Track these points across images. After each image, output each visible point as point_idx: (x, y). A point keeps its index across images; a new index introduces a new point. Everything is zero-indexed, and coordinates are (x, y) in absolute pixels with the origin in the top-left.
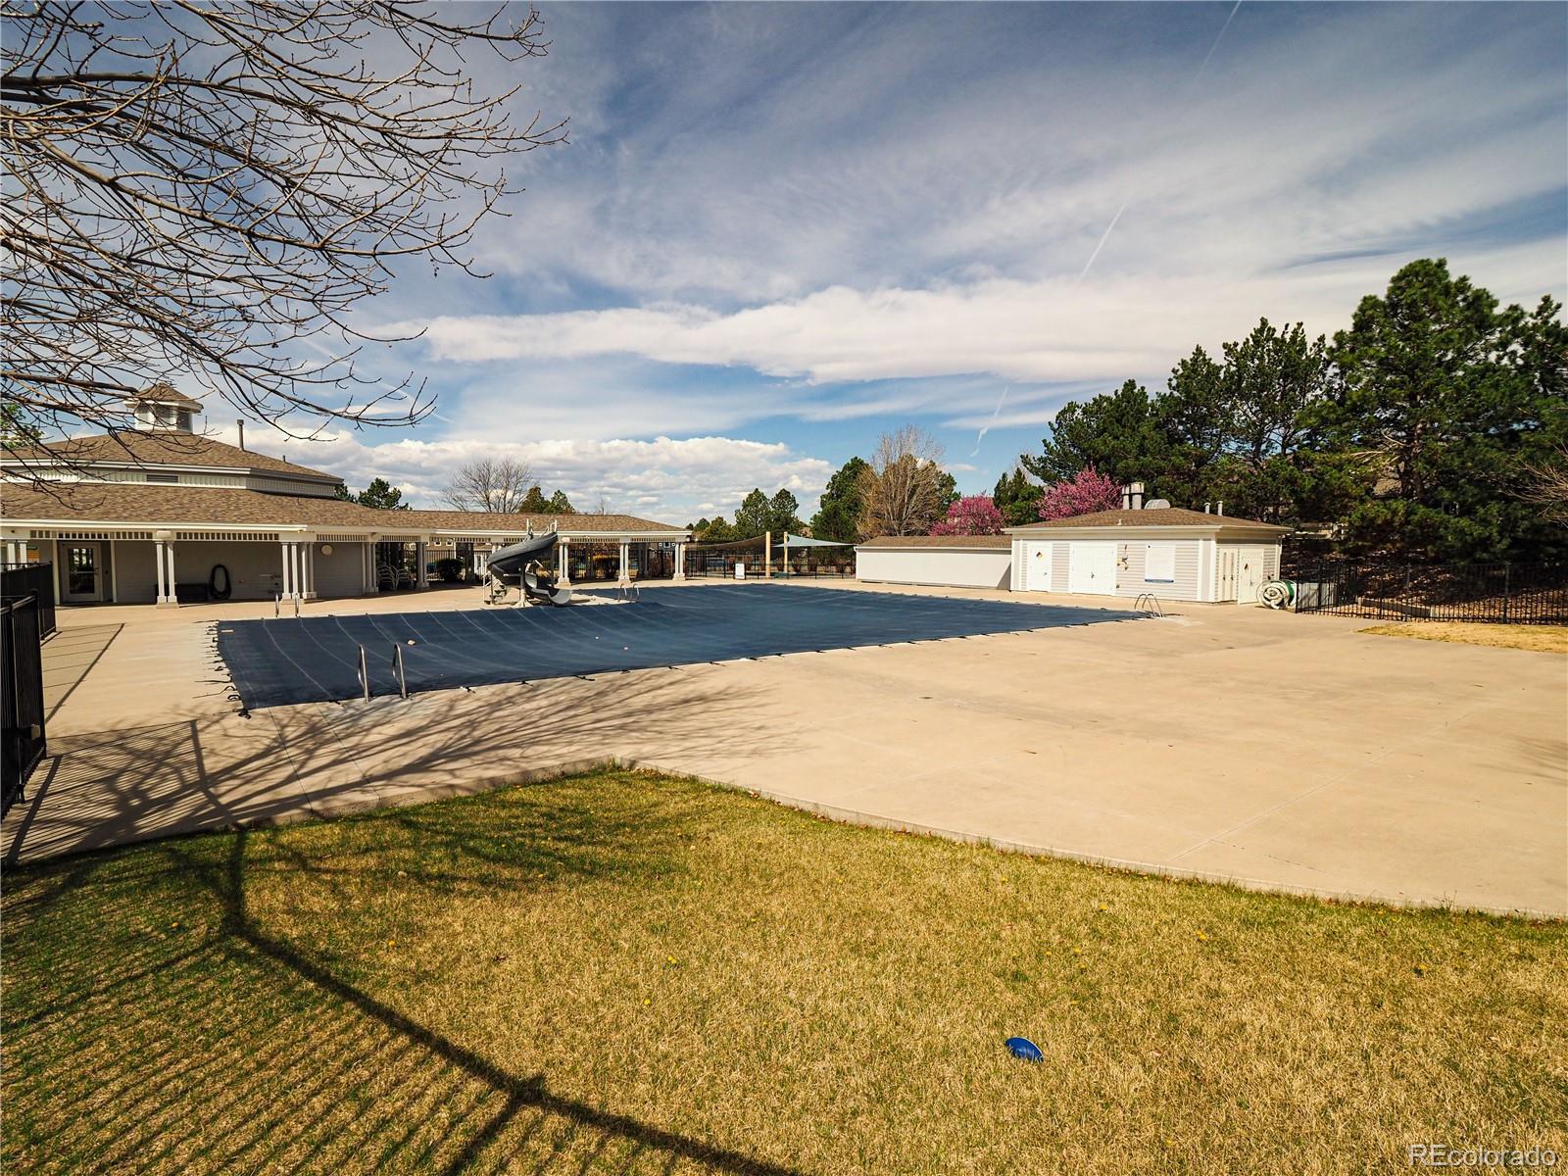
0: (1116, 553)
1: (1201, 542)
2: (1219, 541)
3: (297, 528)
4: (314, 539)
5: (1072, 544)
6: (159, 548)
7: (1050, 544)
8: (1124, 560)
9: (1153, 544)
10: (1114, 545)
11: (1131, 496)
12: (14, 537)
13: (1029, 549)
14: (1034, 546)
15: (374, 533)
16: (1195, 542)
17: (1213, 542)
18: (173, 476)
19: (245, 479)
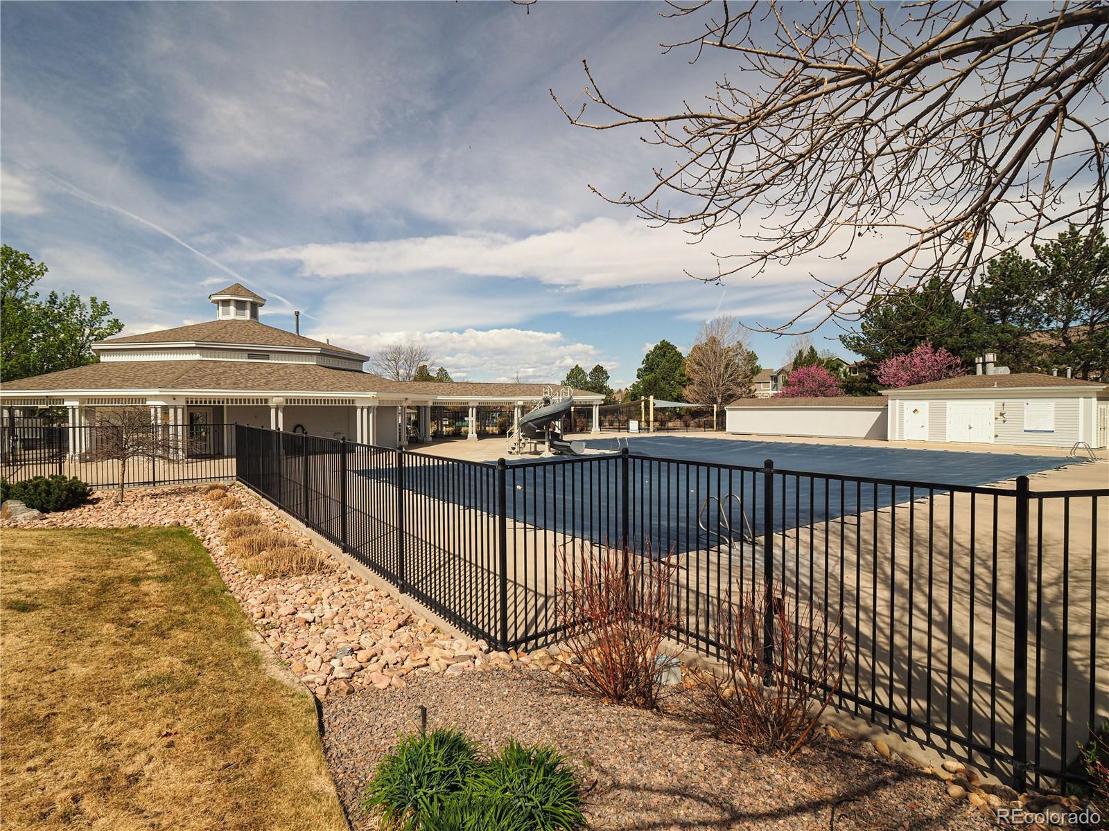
0: (993, 409)
1: (1081, 400)
2: (1099, 399)
3: (370, 394)
4: (377, 404)
5: (949, 403)
6: (273, 412)
7: (926, 403)
8: (1002, 415)
9: (1031, 402)
10: (992, 403)
11: (984, 364)
12: (173, 403)
13: (905, 407)
14: (909, 405)
15: (407, 399)
16: (1077, 400)
17: (1094, 400)
18: (265, 355)
19: (315, 357)
